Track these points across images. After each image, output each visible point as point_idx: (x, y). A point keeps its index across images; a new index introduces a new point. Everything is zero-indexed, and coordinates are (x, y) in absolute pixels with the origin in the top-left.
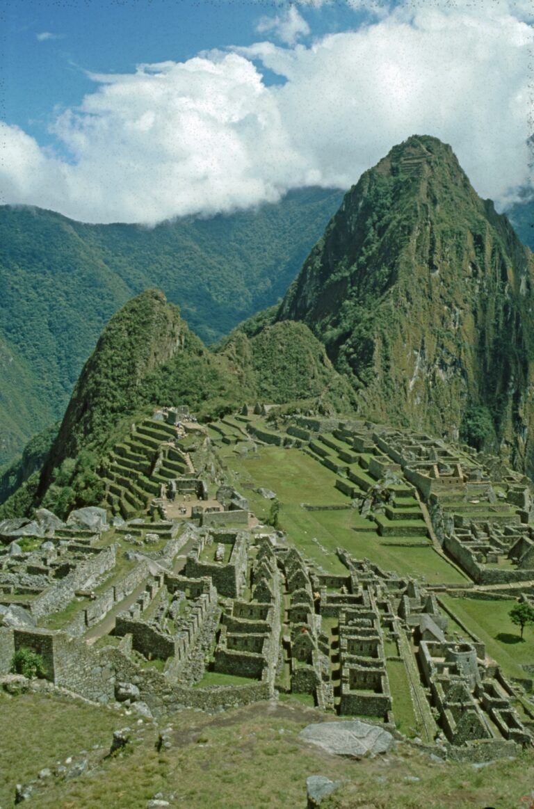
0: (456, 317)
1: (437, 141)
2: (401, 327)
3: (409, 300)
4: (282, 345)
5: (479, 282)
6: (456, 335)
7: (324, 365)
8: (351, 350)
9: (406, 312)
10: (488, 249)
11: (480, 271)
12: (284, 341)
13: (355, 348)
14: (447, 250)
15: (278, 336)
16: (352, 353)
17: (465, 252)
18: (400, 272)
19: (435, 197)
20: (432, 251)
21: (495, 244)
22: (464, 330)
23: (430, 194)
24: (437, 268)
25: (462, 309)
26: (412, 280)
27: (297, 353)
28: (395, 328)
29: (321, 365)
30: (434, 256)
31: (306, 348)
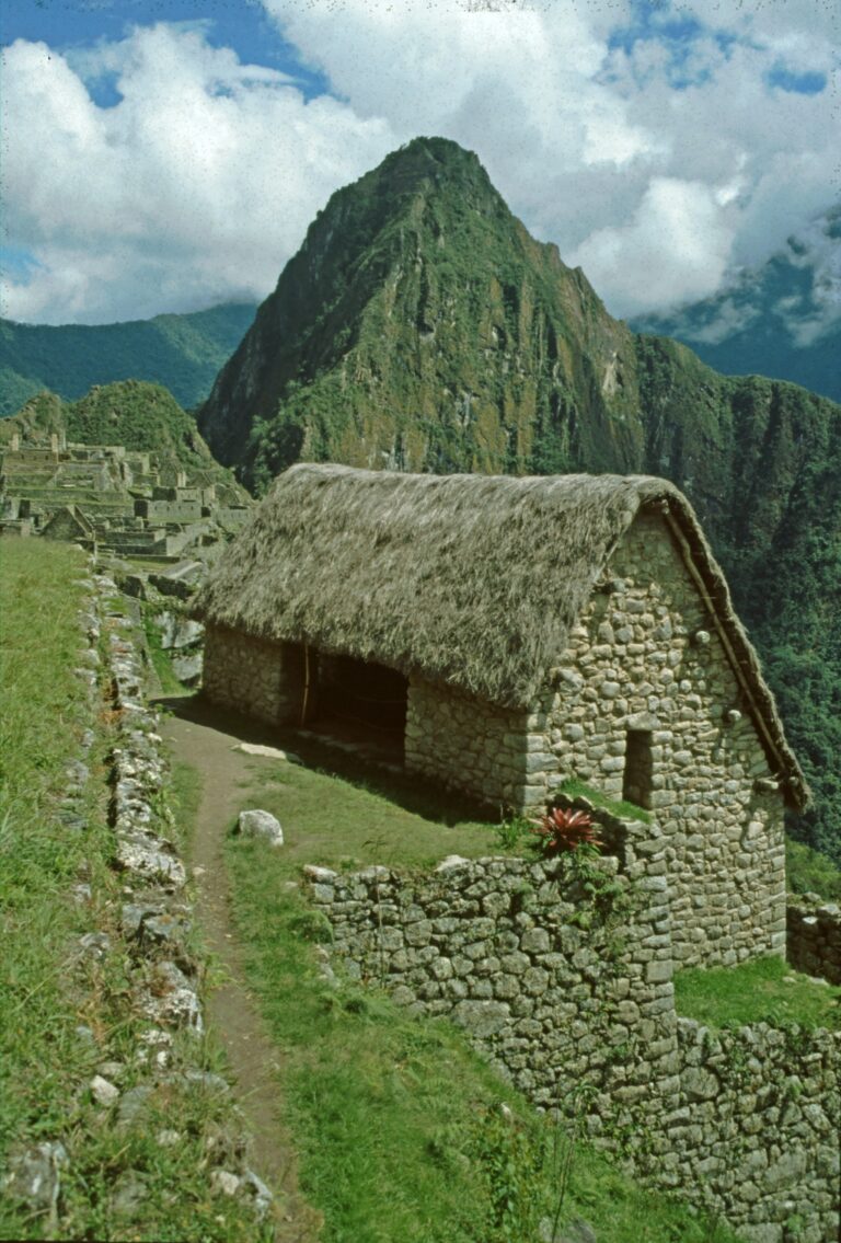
0: (464, 406)
1: (454, 145)
2: (356, 412)
3: (375, 373)
4: (118, 413)
5: (508, 356)
6: (464, 436)
7: (193, 450)
8: (273, 445)
9: (368, 391)
10: (526, 309)
11: (510, 340)
12: (121, 408)
13: (278, 442)
14: (450, 303)
15: (112, 399)
16: (273, 450)
17: (486, 311)
18: (362, 330)
19: (437, 224)
20: (422, 303)
21: (537, 301)
22: (480, 429)
23: (429, 219)
24: (431, 330)
25: (475, 395)
26: (382, 343)
27: (141, 426)
28: (344, 412)
29: (188, 449)
30: (427, 310)
31: (157, 419)
